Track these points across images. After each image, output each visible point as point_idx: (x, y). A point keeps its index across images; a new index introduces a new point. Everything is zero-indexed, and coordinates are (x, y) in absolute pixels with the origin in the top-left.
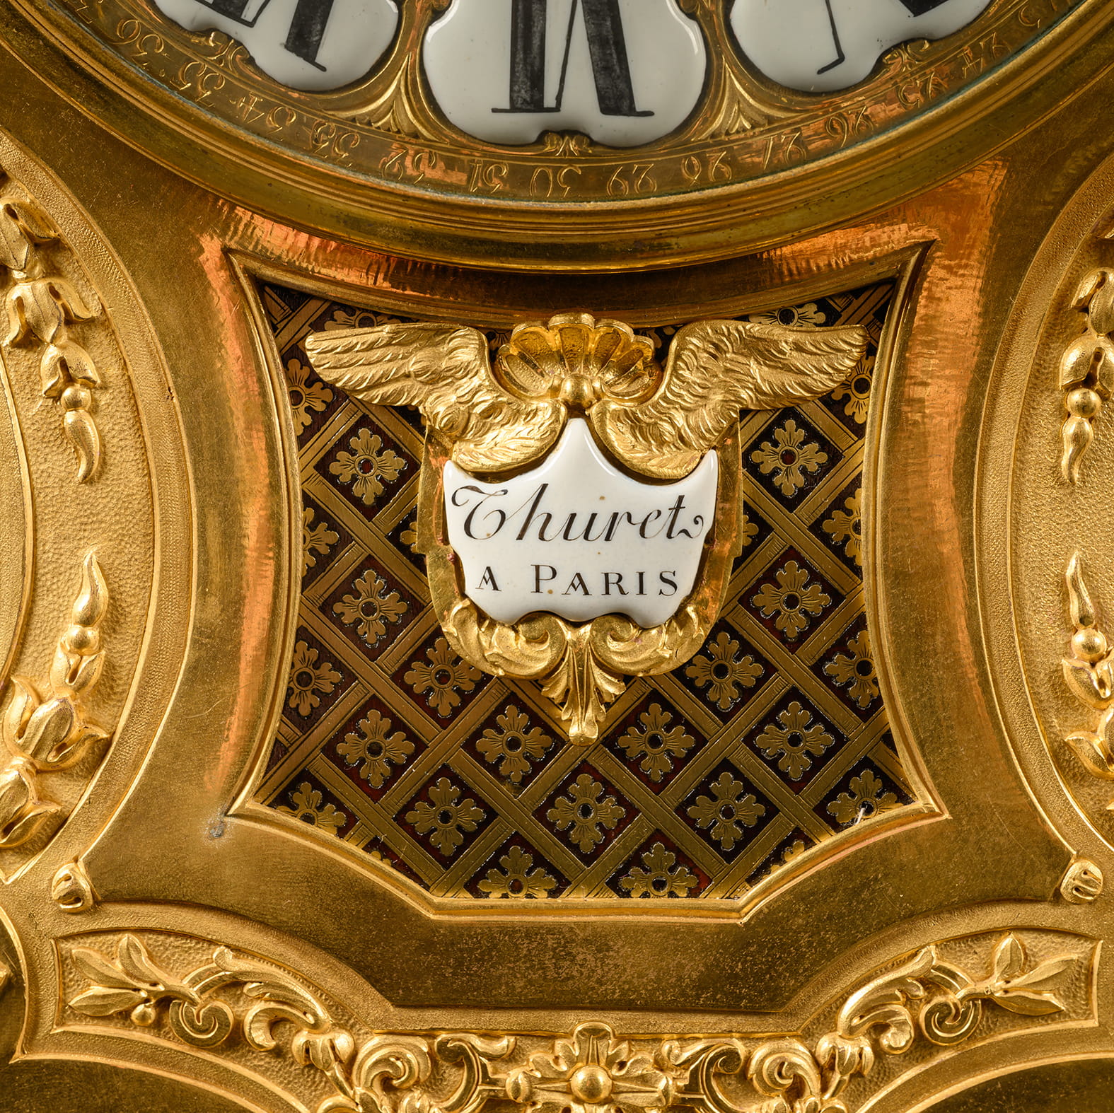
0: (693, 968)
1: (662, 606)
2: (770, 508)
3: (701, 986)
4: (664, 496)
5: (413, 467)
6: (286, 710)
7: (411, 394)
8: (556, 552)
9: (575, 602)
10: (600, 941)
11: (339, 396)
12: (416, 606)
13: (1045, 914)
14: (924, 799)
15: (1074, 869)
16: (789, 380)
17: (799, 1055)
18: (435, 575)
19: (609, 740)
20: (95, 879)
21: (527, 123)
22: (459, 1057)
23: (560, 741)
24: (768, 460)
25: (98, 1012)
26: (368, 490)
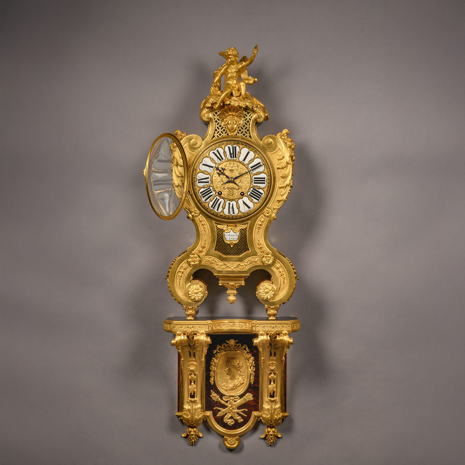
0: (238, 259)
1: (236, 240)
2: (242, 235)
3: (238, 260)
4: (236, 234)
5: (223, 232)
6: (216, 246)
7: (223, 228)
8: (230, 237)
9: (231, 240)
10: (233, 258)
11: (219, 228)
12: (223, 240)
13: (257, 256)
14: (250, 250)
15: (258, 254)
16: (243, 228)
17: (243, 264)
18: (224, 238)
19: (233, 247)
20: (206, 254)
21: (229, 214)
22: (225, 264)
23: (231, 247)
24: (242, 232)
25: (205, 262)
26: (220, 234)
